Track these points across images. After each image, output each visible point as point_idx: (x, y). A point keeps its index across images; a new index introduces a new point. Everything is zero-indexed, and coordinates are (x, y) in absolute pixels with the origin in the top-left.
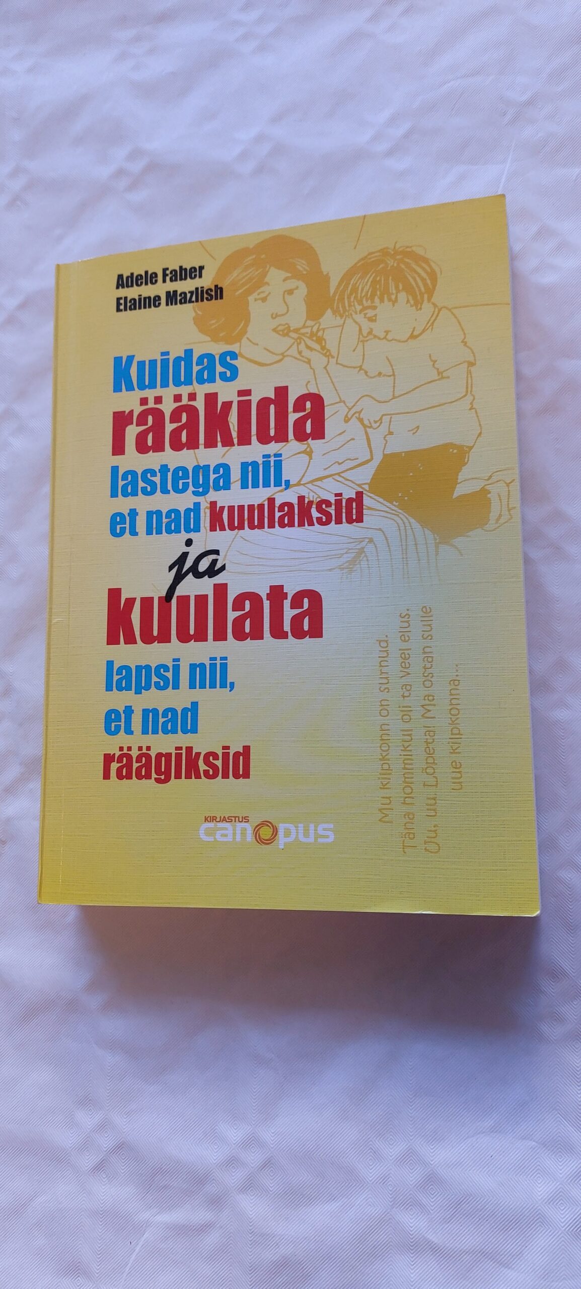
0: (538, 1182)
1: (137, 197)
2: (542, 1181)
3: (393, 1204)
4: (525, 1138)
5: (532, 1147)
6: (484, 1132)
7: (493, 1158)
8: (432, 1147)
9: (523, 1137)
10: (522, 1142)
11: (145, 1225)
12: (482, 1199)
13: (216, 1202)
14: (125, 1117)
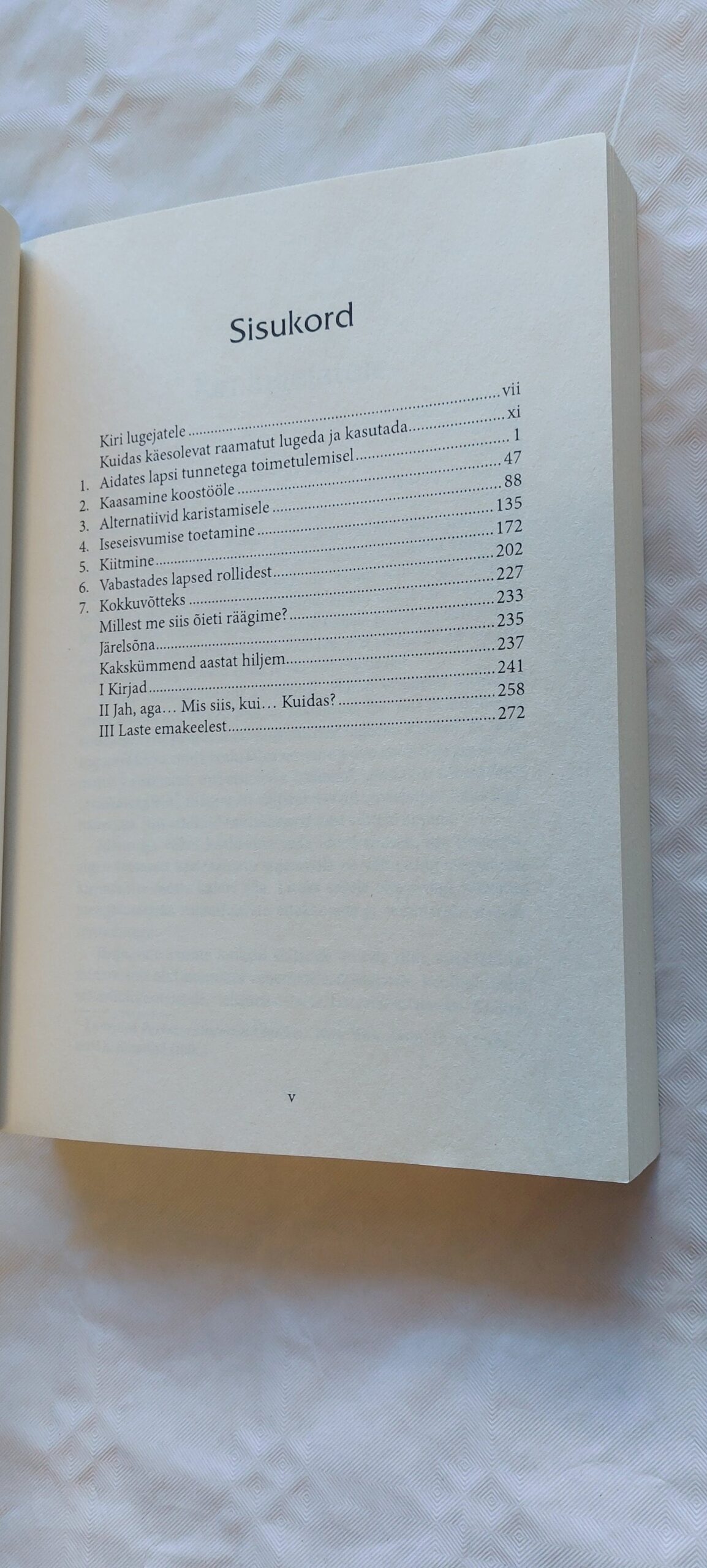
0: (664, 1536)
1: (108, 148)
2: (671, 1534)
3: (467, 1551)
4: (647, 1473)
5: (657, 1486)
6: (591, 1461)
7: (603, 1498)
8: (520, 1478)
9: (646, 1472)
10: (643, 1477)
11: (144, 1555)
12: (587, 1554)
13: (235, 1531)
14: (119, 1412)
